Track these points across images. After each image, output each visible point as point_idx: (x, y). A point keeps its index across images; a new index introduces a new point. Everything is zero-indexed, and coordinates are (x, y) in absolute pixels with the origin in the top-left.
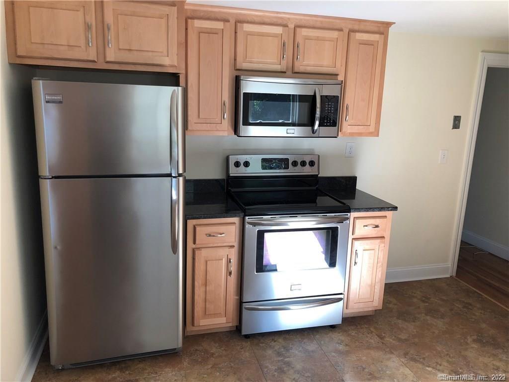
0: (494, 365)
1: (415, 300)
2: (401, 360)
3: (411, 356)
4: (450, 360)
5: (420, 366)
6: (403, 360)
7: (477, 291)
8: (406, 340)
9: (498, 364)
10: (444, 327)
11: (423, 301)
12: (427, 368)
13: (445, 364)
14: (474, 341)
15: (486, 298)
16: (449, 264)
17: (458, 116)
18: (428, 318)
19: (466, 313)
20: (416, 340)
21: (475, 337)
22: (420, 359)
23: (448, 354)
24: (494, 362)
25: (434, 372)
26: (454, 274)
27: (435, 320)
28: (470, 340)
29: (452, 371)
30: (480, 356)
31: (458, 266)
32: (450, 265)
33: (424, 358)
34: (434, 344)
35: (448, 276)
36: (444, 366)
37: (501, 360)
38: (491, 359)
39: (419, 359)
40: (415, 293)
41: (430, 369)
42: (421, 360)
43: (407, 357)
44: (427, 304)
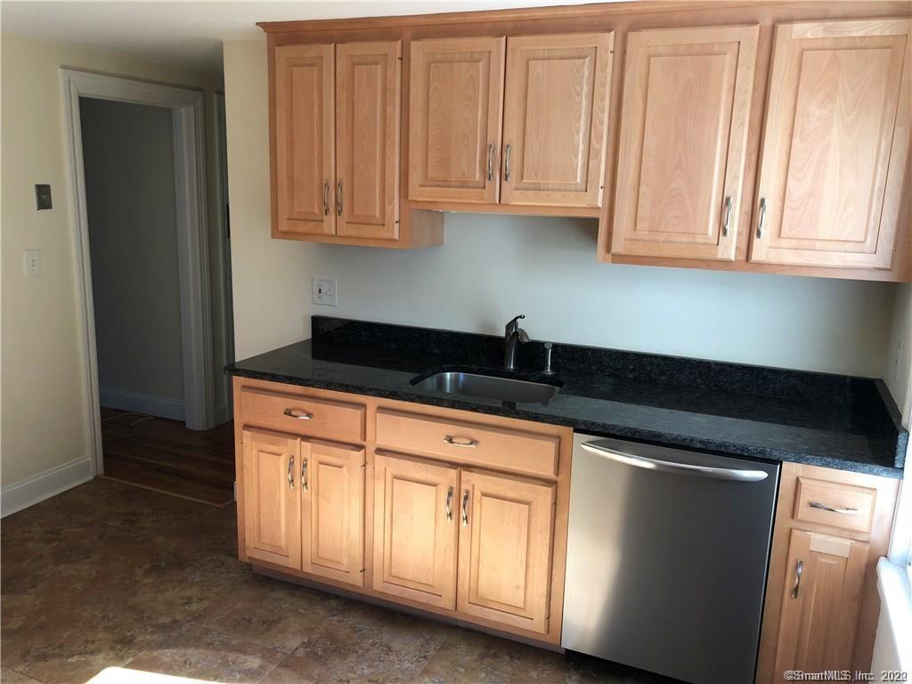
0: (182, 598)
1: (31, 545)
2: (17, 669)
3: (36, 654)
4: (110, 624)
5: (56, 662)
6: (20, 668)
7: (141, 486)
8: (21, 628)
9: (187, 593)
10: (93, 571)
11: (49, 541)
12: (69, 660)
13: (101, 635)
14: (147, 573)
15: (158, 493)
16: (88, 457)
17: (44, 186)
18: (61, 567)
19: (128, 531)
20: (42, 618)
21: (148, 566)
22: (54, 649)
23: (104, 617)
24: (182, 594)
25: (83, 659)
26: (101, 472)
27: (75, 566)
28: (139, 572)
29: (114, 641)
30: (159, 594)
31: (105, 455)
32: (90, 459)
33: (61, 646)
34: (77, 610)
35: (90, 478)
36: (100, 640)
37: (192, 584)
38: (178, 589)
39: (51, 652)
40: (29, 533)
41: (74, 659)
42: (56, 651)
43: (28, 658)
44: (55, 544)
